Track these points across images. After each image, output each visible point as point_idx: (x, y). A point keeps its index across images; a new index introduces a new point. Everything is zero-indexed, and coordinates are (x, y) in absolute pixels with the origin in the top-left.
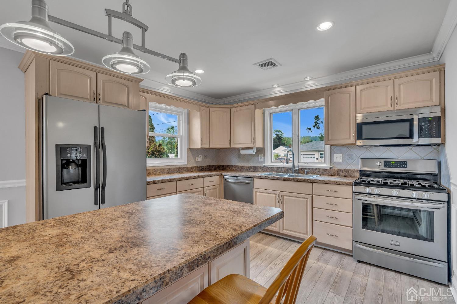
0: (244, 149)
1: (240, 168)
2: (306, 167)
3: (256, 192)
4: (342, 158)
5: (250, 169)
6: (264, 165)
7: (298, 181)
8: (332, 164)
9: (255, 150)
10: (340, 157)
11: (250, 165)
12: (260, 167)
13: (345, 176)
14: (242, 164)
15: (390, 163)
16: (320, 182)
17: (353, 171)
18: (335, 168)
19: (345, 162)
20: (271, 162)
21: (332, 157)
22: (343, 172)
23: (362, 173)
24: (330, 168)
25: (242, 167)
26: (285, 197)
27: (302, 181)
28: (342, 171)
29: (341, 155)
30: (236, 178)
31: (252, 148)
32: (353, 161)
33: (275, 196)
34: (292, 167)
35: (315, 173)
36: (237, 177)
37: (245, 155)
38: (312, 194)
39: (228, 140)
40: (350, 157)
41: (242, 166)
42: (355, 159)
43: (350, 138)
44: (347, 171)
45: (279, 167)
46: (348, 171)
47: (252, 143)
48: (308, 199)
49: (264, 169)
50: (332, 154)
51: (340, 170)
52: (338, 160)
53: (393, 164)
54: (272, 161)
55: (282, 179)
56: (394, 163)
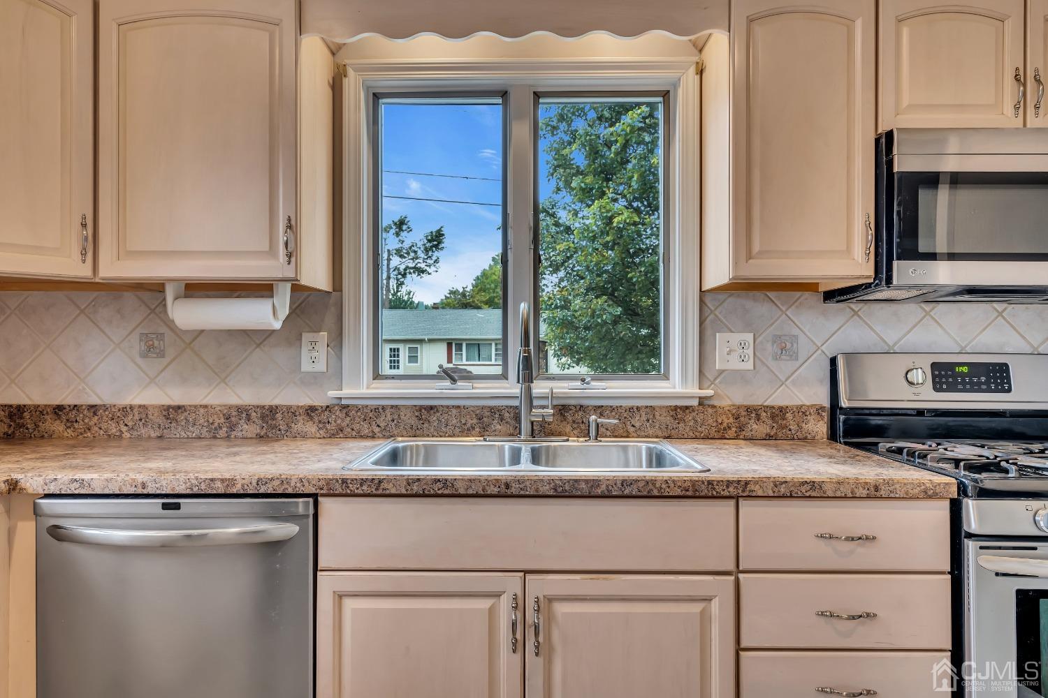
0: (196, 289)
1: (161, 420)
2: (585, 402)
3: (340, 597)
4: (750, 351)
5: (232, 427)
6: (333, 393)
7: (655, 493)
8: (706, 384)
9: (283, 299)
10: (743, 345)
11: (234, 400)
12: (311, 411)
13: (769, 437)
14: (175, 396)
15: (953, 370)
16: (783, 489)
17: (802, 411)
18: (724, 403)
19: (765, 368)
20: (377, 376)
21: (708, 347)
22: (758, 418)
23: (850, 422)
24: (702, 401)
25: (172, 412)
26: (561, 609)
27: (678, 492)
28: (753, 411)
29: (749, 337)
30: (165, 506)
31: (261, 289)
32: (798, 364)
33: (492, 612)
34: (516, 403)
35: (631, 429)
36: (171, 501)
37: (202, 331)
38: (731, 566)
39: (77, 221)
40: (785, 348)
41: (178, 408)
42: (802, 355)
43: (849, 249)
44: (778, 414)
45: (431, 408)
46: (782, 411)
47: (272, 252)
48: (708, 600)
49: (337, 418)
50: (708, 332)
51: (749, 410)
52: (734, 364)
53: (962, 375)
54: (386, 369)
55: (545, 489)
56: (965, 369)
